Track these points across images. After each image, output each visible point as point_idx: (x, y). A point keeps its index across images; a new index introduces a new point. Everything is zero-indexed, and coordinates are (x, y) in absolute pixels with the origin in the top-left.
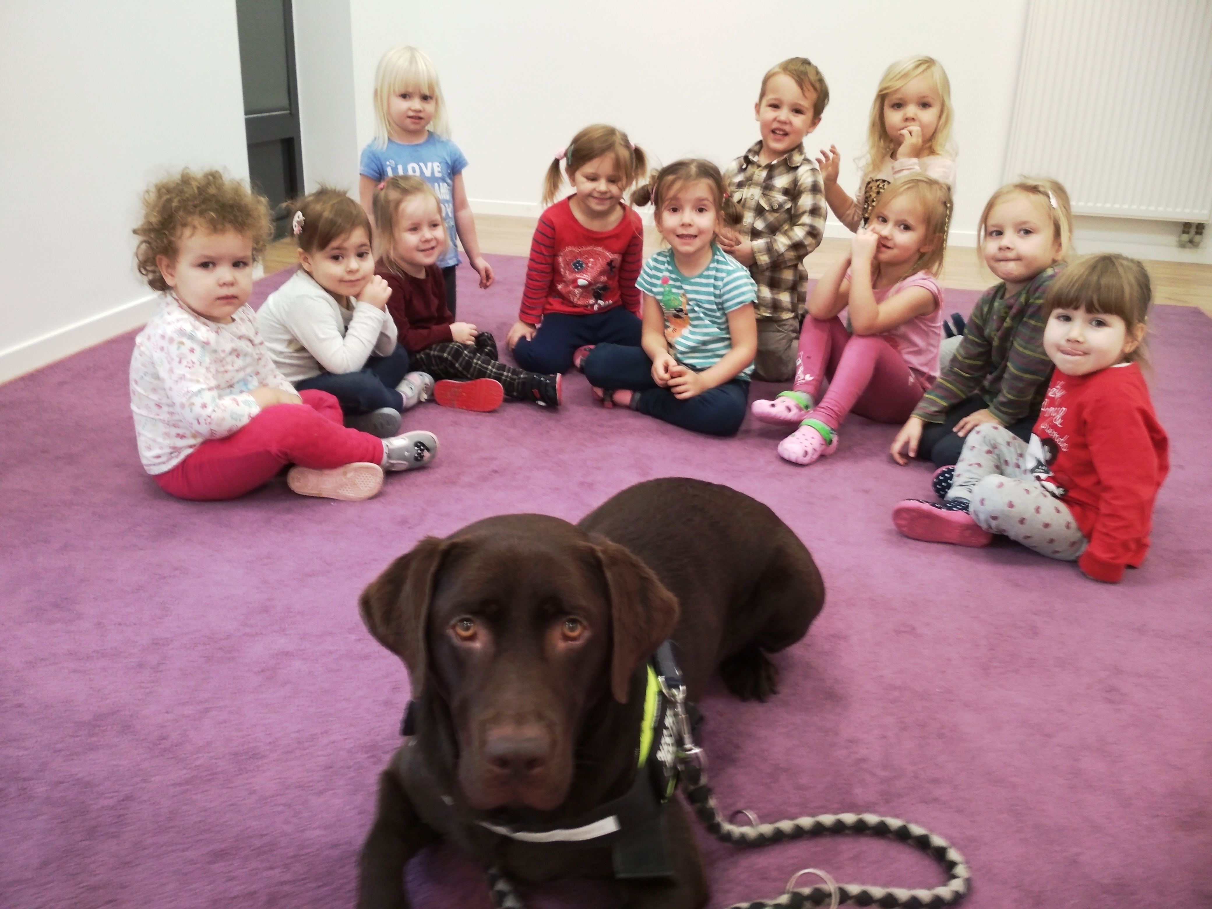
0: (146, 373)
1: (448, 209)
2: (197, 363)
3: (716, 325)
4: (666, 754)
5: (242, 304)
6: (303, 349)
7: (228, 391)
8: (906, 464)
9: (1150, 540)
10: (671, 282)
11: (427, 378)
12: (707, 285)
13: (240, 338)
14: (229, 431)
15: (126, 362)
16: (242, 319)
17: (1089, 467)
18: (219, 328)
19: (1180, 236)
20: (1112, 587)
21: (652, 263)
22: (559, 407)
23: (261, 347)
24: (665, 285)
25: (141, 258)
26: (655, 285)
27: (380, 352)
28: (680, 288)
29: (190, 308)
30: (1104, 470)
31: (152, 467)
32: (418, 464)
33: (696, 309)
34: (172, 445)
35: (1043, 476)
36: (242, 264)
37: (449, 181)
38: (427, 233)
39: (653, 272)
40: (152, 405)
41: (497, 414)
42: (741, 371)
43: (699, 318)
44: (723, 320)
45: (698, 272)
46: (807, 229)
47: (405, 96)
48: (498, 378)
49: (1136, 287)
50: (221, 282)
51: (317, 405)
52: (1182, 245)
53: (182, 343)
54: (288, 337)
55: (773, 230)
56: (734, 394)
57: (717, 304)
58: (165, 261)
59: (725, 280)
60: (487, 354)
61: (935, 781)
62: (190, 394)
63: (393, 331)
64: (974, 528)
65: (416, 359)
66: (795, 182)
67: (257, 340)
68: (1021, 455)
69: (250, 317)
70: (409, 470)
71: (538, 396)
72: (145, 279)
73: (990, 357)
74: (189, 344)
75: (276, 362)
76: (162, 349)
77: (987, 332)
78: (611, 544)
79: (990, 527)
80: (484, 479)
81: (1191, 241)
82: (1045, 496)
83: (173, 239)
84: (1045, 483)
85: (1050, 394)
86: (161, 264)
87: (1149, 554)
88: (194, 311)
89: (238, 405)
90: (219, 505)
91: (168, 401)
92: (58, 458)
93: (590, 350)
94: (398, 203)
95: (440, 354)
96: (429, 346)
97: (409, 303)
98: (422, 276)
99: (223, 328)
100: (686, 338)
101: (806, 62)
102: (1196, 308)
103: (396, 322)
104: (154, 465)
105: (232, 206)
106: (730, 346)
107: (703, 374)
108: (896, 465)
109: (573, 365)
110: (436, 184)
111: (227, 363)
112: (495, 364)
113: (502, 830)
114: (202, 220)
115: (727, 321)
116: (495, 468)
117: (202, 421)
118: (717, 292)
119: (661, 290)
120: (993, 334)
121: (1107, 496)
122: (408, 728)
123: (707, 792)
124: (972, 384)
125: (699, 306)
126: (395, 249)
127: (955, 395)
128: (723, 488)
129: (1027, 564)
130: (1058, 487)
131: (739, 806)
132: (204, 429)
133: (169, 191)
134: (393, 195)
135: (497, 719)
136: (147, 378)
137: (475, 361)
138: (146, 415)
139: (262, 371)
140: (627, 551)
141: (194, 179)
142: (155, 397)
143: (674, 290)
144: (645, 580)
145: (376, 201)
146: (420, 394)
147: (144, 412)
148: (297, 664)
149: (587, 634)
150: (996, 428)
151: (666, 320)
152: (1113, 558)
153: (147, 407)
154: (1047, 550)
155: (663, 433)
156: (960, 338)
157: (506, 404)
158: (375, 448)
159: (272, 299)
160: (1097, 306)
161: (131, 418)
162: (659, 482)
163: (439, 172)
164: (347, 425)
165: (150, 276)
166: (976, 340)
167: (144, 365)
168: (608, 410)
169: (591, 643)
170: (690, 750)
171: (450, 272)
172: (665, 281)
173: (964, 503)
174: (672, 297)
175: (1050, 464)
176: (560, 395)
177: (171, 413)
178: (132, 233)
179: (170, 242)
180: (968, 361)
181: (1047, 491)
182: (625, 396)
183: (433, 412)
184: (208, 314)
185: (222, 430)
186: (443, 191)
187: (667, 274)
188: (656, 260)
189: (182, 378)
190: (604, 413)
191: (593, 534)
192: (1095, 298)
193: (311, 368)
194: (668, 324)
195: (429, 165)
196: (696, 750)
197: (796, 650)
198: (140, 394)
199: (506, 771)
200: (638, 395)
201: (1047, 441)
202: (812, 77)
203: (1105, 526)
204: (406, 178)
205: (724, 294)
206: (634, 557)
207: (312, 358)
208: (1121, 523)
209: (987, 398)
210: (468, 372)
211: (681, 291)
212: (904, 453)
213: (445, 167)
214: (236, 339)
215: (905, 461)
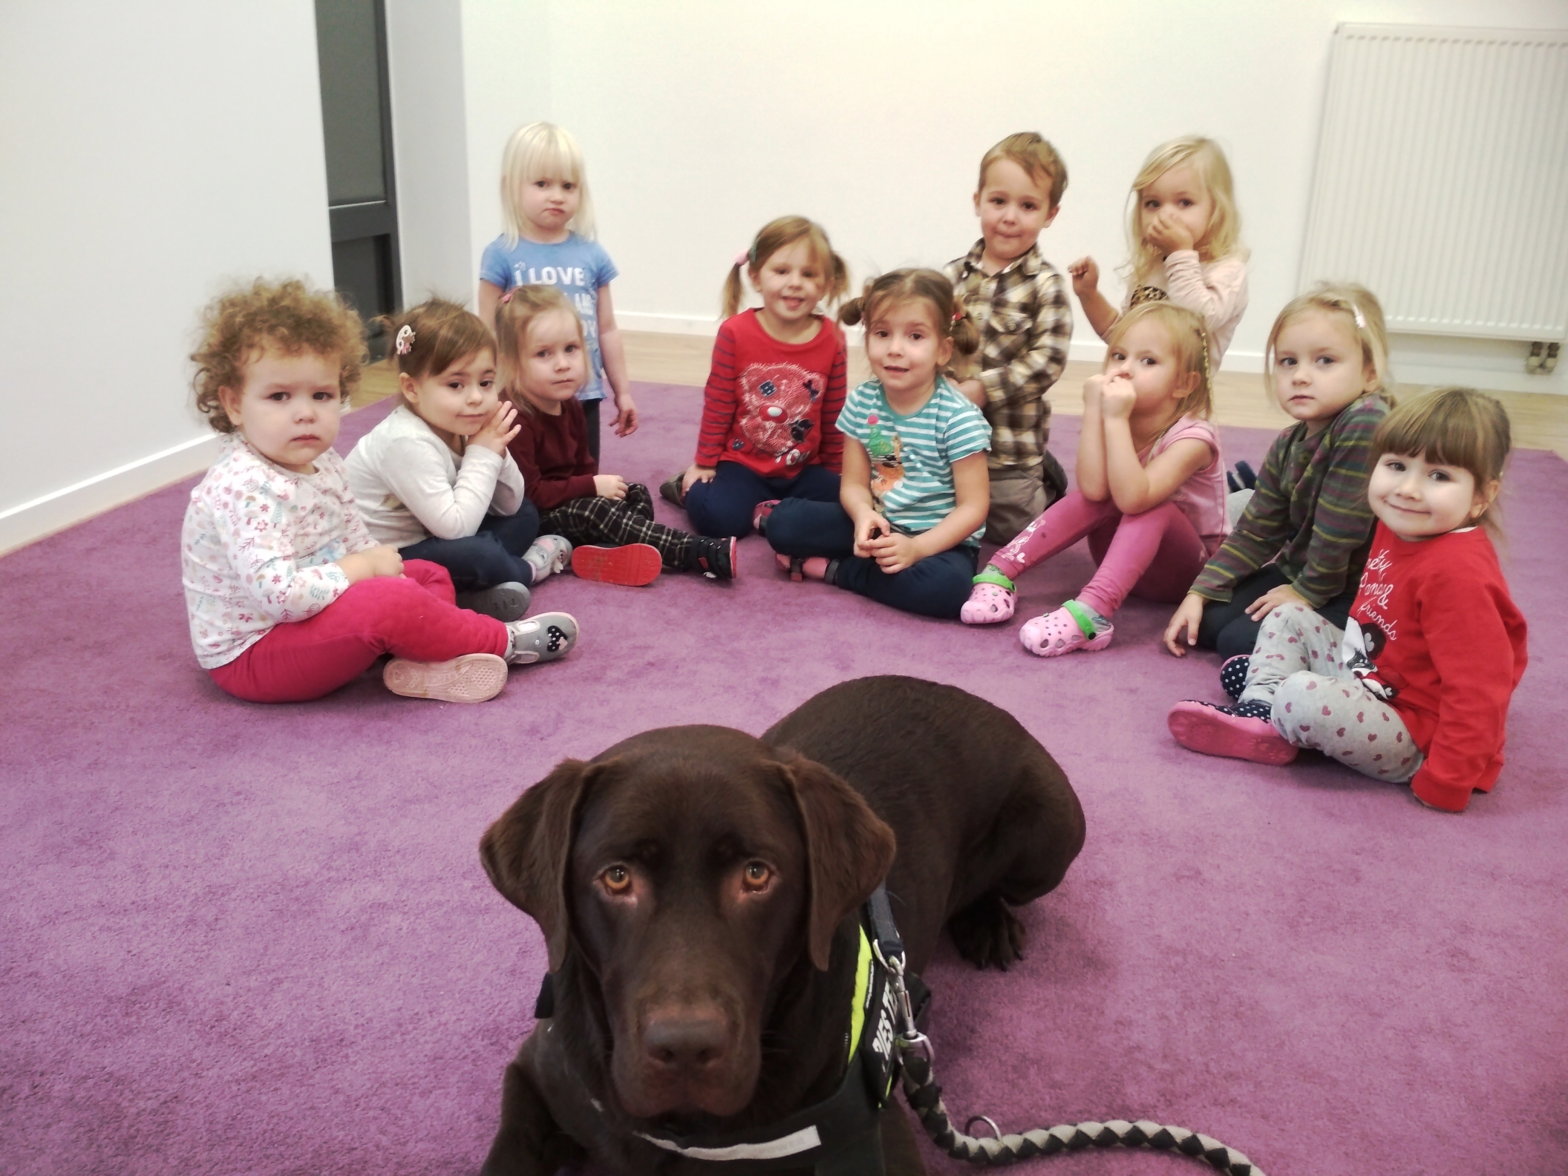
0: (203, 536)
1: (590, 328)
2: (271, 525)
3: (937, 478)
4: (882, 1044)
5: (324, 449)
6: (402, 507)
7: (308, 559)
8: (1183, 656)
9: (1506, 755)
10: (880, 422)
11: (563, 543)
12: (927, 426)
13: (325, 492)
14: (309, 611)
15: (178, 522)
16: (327, 469)
17: (1425, 661)
18: (298, 479)
19: (1527, 360)
20: (1456, 818)
21: (857, 398)
22: (733, 580)
23: (351, 506)
24: (873, 426)
25: (200, 390)
26: (860, 426)
27: (502, 509)
28: (892, 429)
29: (262, 454)
30: (1445, 666)
31: (208, 659)
32: (552, 655)
33: (912, 457)
34: (234, 630)
35: (1365, 672)
36: (325, 397)
37: (593, 292)
38: (562, 359)
39: (859, 409)
40: (209, 578)
41: (652, 590)
42: (969, 535)
43: (914, 469)
44: (947, 470)
45: (915, 408)
46: (1048, 352)
47: (541, 184)
48: (655, 542)
49: (1491, 432)
50: (298, 418)
51: (423, 579)
52: (1531, 371)
53: (252, 498)
54: (384, 492)
55: (1009, 356)
56: (959, 563)
57: (940, 451)
58: (229, 393)
59: (951, 422)
60: (640, 512)
61: (1230, 1076)
62: (259, 564)
63: (517, 481)
64: (1277, 741)
65: (550, 519)
66: (1034, 294)
67: (347, 497)
68: (1335, 645)
69: (338, 467)
70: (540, 663)
71: (706, 565)
72: (205, 417)
73: (1288, 517)
74: (261, 500)
75: (368, 525)
76: (226, 505)
77: (1283, 484)
78: (807, 763)
79: (1299, 740)
80: (636, 674)
81: (1542, 366)
82: (1369, 699)
83: (237, 364)
84: (1367, 681)
85: (1371, 566)
86: (224, 397)
87: (1503, 775)
88: (266, 457)
89: (321, 578)
90: (294, 709)
91: (232, 573)
92: (86, 647)
93: (773, 506)
94: (526, 321)
95: (580, 512)
96: (565, 502)
97: (540, 448)
98: (557, 412)
99: (303, 479)
100: (899, 493)
101: (1036, 138)
102: (1551, 452)
103: (522, 469)
104: (212, 656)
105: (309, 321)
106: (954, 504)
107: (918, 537)
108: (1170, 657)
109: (752, 527)
110: (577, 295)
111: (308, 525)
112: (650, 525)
113: (668, 1145)
114: (270, 338)
115: (951, 473)
116: (652, 660)
117: (273, 598)
118: (940, 436)
119: (867, 431)
120: (1290, 486)
121: (1449, 699)
122: (544, 1008)
123: (935, 1093)
124: (1266, 552)
125: (916, 454)
126: (521, 378)
127: (1245, 565)
128: (952, 690)
129: (1344, 787)
130: (1385, 687)
131: (977, 1109)
132: (276, 611)
133: (233, 304)
134: (521, 311)
135: (658, 997)
136: (204, 542)
137: (625, 521)
138: (202, 590)
139: (352, 537)
140: (826, 769)
141: (266, 290)
142: (213, 567)
143: (884, 433)
144: (851, 808)
145: (499, 316)
146: (553, 563)
147: (199, 587)
148: (395, 919)
149: (774, 880)
150: (1301, 610)
151: (872, 468)
152: (1454, 779)
153: (203, 580)
154: (1372, 769)
155: (868, 614)
156: (1250, 492)
157: (664, 576)
158: (496, 635)
159: (363, 443)
160: (1440, 454)
161: (180, 595)
162: (868, 682)
163: (581, 280)
164: (461, 605)
165: (213, 414)
166: (1271, 494)
167: (200, 525)
168: (797, 584)
169: (780, 893)
170: (916, 1037)
171: (593, 405)
172: (873, 421)
173: (1263, 707)
174: (882, 441)
175: (1373, 655)
176: (735, 565)
177: (234, 588)
178: (189, 360)
179: (234, 370)
180: (1261, 522)
181: (1370, 691)
182: (818, 566)
183: (570, 586)
184: (283, 461)
185: (299, 612)
186: (585, 304)
187: (875, 411)
188: (861, 393)
189: (250, 542)
190: (790, 588)
191: (782, 749)
192: (1439, 445)
193: (414, 533)
194: (875, 473)
195: (570, 270)
196: (922, 1038)
197: (1047, 902)
198: (194, 563)
199: (673, 1066)
200: (835, 565)
201: (1367, 627)
202: (1044, 158)
203: (1446, 737)
204: (536, 289)
205: (948, 439)
206: (836, 778)
207: (413, 518)
208: (1470, 734)
209: (1286, 569)
210: (616, 535)
211: (893, 434)
212: (1180, 640)
213: (589, 275)
214: (319, 493)
215: (1183, 651)
